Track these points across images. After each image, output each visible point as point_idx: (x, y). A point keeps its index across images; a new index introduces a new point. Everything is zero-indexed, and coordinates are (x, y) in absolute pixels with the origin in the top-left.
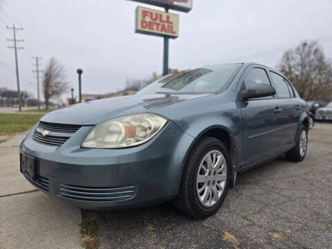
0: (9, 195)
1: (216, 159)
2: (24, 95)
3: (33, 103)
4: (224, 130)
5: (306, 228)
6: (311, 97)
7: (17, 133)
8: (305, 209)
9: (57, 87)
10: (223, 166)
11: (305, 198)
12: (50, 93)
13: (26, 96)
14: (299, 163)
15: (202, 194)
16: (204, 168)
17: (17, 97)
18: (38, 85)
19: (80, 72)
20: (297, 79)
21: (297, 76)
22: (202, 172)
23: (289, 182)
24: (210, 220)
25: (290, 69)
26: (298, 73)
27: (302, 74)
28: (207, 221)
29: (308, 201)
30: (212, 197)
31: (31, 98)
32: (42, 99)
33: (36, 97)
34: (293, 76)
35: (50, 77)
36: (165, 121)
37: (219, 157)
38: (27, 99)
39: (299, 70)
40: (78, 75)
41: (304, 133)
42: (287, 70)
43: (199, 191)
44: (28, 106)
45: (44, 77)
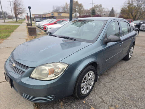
0: (3, 82)
1: (90, 74)
2: (6, 13)
3: (10, 17)
4: (94, 63)
5: (125, 104)
6: (140, 17)
7: (4, 39)
8: (126, 92)
9: (20, 10)
10: (93, 76)
11: (127, 85)
12: (17, 13)
13: (7, 14)
14: (128, 61)
15: (83, 90)
16: (84, 80)
17: (2, 14)
18: (11, 8)
19: (30, 8)
20: (135, 8)
21: (135, 6)
22: (84, 82)
23: (122, 74)
24: (86, 99)
25: (132, 2)
26: (136, 5)
27: (137, 5)
28: (84, 100)
29: (128, 87)
30: (88, 89)
31: (9, 15)
32: (14, 15)
33: (11, 15)
34: (133, 6)
35: (16, 5)
36: (67, 65)
37: (91, 74)
38: (7, 15)
39: (136, 3)
40: (29, 9)
41: (132, 48)
42: (131, 3)
43: (82, 89)
44: (8, 19)
45: (13, 5)
